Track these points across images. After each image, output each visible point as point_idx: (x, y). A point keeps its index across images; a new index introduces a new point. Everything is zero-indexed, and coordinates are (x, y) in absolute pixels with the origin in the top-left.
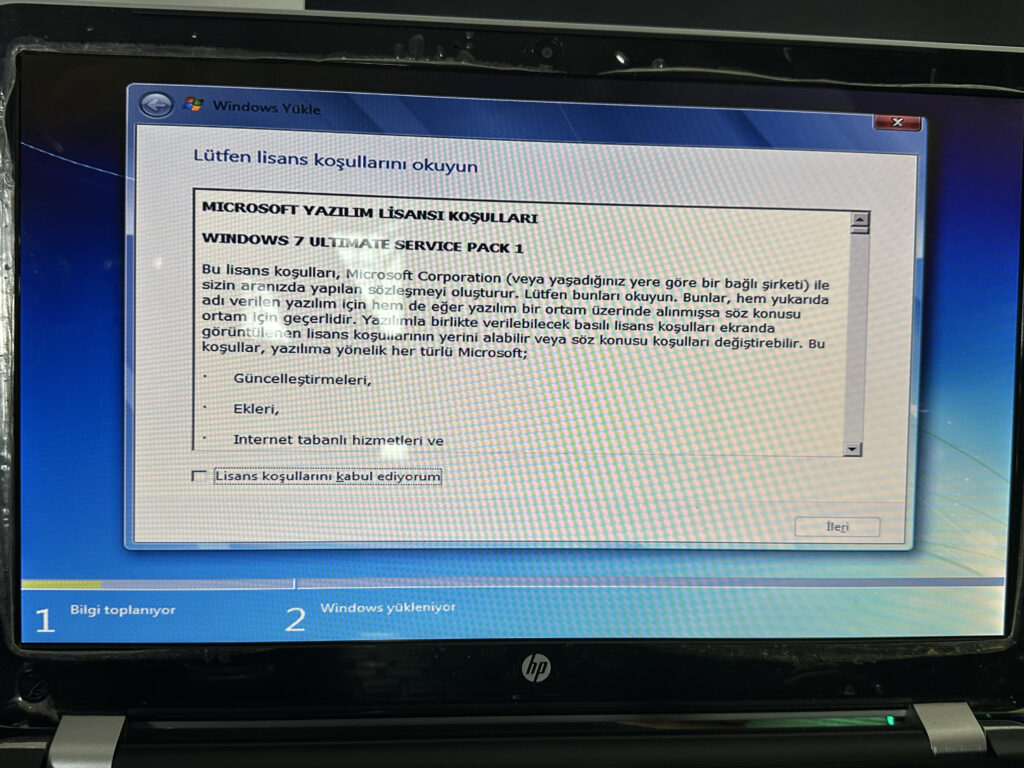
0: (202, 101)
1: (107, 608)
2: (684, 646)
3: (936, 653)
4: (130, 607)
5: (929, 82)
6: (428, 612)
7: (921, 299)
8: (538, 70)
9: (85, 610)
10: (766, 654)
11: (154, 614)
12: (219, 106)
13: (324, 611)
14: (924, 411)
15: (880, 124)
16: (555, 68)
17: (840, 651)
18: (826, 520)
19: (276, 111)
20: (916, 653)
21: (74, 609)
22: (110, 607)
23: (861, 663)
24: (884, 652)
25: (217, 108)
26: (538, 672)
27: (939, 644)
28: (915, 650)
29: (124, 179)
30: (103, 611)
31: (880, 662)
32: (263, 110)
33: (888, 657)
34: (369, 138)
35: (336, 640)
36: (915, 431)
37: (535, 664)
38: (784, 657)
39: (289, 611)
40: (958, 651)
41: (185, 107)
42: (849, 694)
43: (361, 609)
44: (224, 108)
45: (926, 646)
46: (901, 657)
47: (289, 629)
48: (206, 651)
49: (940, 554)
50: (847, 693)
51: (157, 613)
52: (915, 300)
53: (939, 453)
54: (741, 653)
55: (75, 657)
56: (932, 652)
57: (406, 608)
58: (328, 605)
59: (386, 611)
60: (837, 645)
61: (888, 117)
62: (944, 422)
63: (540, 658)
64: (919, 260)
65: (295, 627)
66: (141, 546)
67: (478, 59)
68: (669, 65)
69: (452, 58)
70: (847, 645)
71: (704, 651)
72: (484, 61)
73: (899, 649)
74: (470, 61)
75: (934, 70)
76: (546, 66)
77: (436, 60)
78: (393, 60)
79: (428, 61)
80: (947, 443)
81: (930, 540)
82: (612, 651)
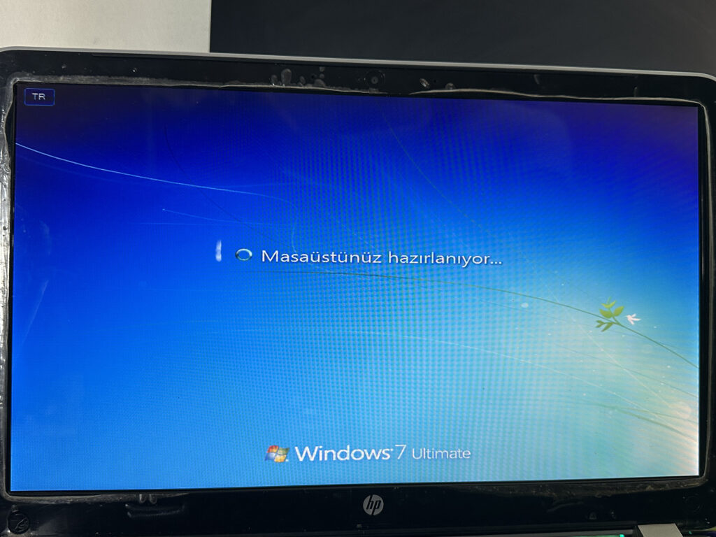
2: (477, 487)
3: (652, 489)
5: (633, 96)
8: (369, 92)
10: (534, 492)
14: (637, 320)
16: (380, 91)
17: (586, 489)
20: (638, 489)
23: (600, 497)
24: (617, 489)
26: (375, 508)
27: (655, 482)
28: (638, 487)
31: (614, 496)
37: (373, 502)
38: (547, 493)
40: (668, 487)
42: (593, 519)
45: (646, 484)
46: (628, 492)
48: (141, 495)
49: (652, 419)
50: (591, 518)
54: (517, 492)
56: (649, 488)
60: (584, 485)
63: (376, 498)
67: (327, 85)
68: (457, 88)
69: (309, 85)
70: (590, 485)
71: (491, 490)
72: (332, 86)
73: (627, 486)
74: (323, 87)
75: (636, 88)
76: (374, 89)
77: (299, 86)
78: (270, 86)
79: (294, 87)
80: (653, 341)
81: (645, 410)
82: (426, 492)
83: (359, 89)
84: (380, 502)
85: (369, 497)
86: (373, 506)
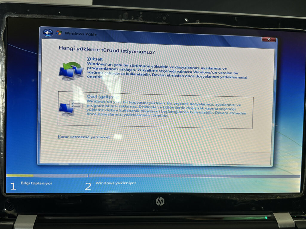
2: (204, 195)
3: (280, 198)
4: (39, 182)
5: (278, 27)
6: (128, 185)
7: (275, 92)
8: (162, 23)
9: (25, 183)
10: (229, 198)
11: (46, 184)
13: (97, 184)
14: (277, 125)
15: (263, 40)
16: (167, 23)
17: (251, 197)
19: (84, 35)
20: (274, 198)
21: (22, 183)
22: (33, 182)
23: (257, 201)
24: (264, 197)
25: (66, 34)
27: (281, 195)
28: (274, 197)
29: (38, 55)
30: (30, 183)
31: (263, 200)
32: (80, 35)
33: (265, 199)
34: (112, 43)
35: (100, 192)
36: (274, 131)
37: (160, 200)
38: (234, 198)
39: (86, 184)
40: (287, 197)
41: (56, 34)
42: (254, 210)
43: (108, 183)
44: (68, 34)
45: (277, 195)
46: (269, 199)
47: (86, 189)
48: (61, 196)
49: (281, 168)
50: (253, 210)
51: (47, 184)
52: (274, 92)
53: (281, 138)
54: (221, 197)
55: (22, 197)
56: (278, 197)
57: (121, 183)
58: (98, 182)
59: (115, 184)
60: (250, 195)
61: (266, 38)
62: (282, 129)
63: (161, 198)
64: (275, 80)
65: (88, 188)
66: (42, 164)
67: (144, 20)
68: (201, 22)
69: (136, 20)
70: (253, 195)
71: (210, 197)
72: (146, 20)
73: (269, 196)
74: (142, 21)
75: (280, 24)
76: (164, 22)
77: (131, 20)
78: (119, 20)
79: (129, 20)
80: (283, 135)
81: (278, 164)
82: (182, 196)
83: (158, 22)
84: (163, 200)
85: (158, 198)
86: (160, 202)
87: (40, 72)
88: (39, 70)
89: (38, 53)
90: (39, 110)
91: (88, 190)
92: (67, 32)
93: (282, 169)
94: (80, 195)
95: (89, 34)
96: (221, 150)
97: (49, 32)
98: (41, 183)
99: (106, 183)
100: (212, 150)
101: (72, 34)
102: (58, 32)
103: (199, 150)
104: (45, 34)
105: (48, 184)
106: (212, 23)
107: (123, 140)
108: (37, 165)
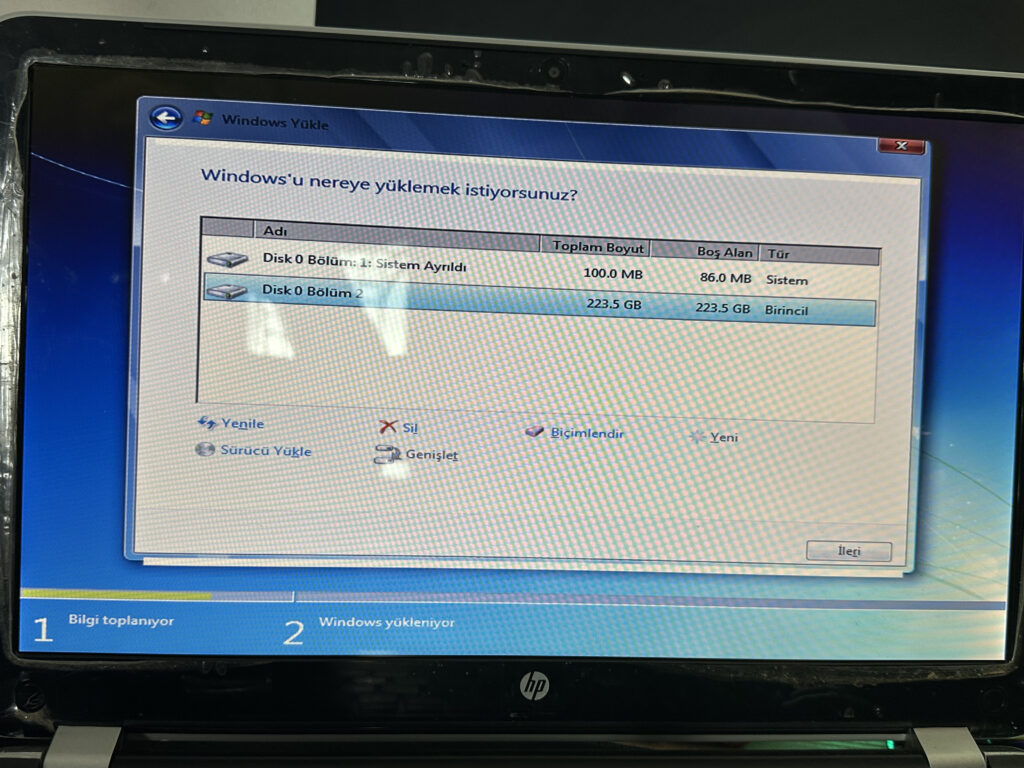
0: (211, 115)
1: (105, 618)
2: (683, 666)
3: (937, 677)
5: (933, 106)
6: (425, 628)
7: (923, 321)
8: (545, 90)
9: (83, 620)
10: (765, 675)
11: (152, 625)
12: (228, 120)
13: (323, 625)
14: (927, 433)
15: (883, 147)
16: (562, 88)
17: (840, 674)
18: (838, 544)
19: (285, 126)
20: (916, 676)
21: (73, 619)
22: (109, 617)
23: (861, 686)
24: (884, 675)
25: (226, 122)
26: (536, 691)
27: (940, 668)
28: (916, 673)
29: (132, 191)
30: (101, 621)
31: (881, 685)
32: (271, 125)
33: (889, 681)
34: (376, 154)
35: (335, 654)
36: (917, 453)
37: (534, 682)
38: (785, 678)
39: (288, 624)
40: (959, 675)
41: (194, 121)
42: (850, 717)
43: (360, 623)
44: (233, 122)
45: (927, 669)
46: (901, 681)
47: (287, 642)
48: (204, 663)
49: (941, 577)
50: (846, 716)
51: (155, 624)
52: (918, 322)
53: (940, 476)
54: (740, 674)
55: (72, 666)
56: (932, 676)
57: (405, 623)
58: (327, 619)
59: (385, 625)
60: (837, 668)
61: (891, 141)
62: (946, 444)
63: (538, 676)
64: (922, 282)
65: (294, 640)
66: (141, 557)
67: (485, 79)
68: (675, 87)
69: (459, 77)
70: (846, 668)
71: (703, 671)
72: (492, 79)
73: (900, 672)
74: (478, 80)
75: (938, 94)
76: (553, 86)
77: (444, 78)
78: (402, 77)
79: (436, 79)
80: (948, 465)
81: (931, 563)
82: (610, 670)
83: (531, 85)
84: (544, 682)
85: (529, 675)
86: (534, 688)
87: (137, 248)
88: (136, 242)
89: (131, 184)
90: (134, 375)
91: (293, 644)
92: (230, 117)
93: (942, 581)
94: (266, 662)
95: (302, 124)
96: (730, 515)
97: (168, 115)
98: (136, 620)
99: (353, 623)
100: (709, 514)
101: (246, 122)
102: (200, 115)
103: (660, 514)
104: (155, 121)
105: (159, 624)
106: (712, 89)
107: (412, 482)
108: (124, 558)
